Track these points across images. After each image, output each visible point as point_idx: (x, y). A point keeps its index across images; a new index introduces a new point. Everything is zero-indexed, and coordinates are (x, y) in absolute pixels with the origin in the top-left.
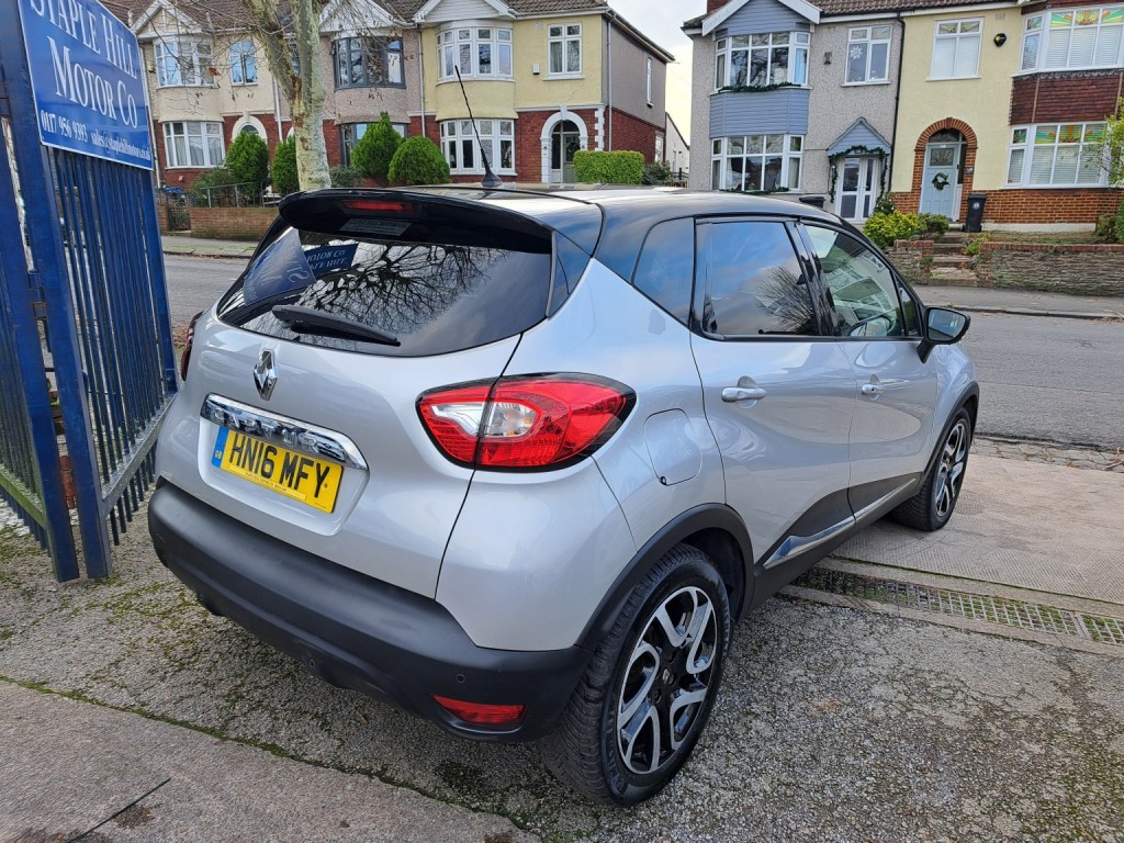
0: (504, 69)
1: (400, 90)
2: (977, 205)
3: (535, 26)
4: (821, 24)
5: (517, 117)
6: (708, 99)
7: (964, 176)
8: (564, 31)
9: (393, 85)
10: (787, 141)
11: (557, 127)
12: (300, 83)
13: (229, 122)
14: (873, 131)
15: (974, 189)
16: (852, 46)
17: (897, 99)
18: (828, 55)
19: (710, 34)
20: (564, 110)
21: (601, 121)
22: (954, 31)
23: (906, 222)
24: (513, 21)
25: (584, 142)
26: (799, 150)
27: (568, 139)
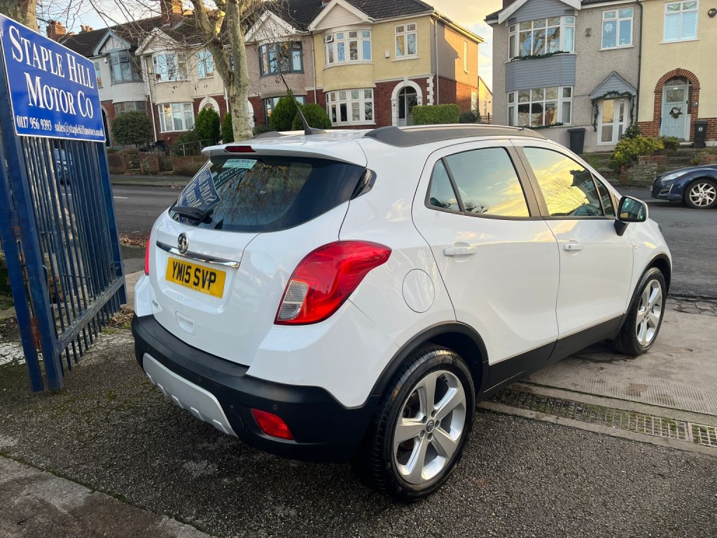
0: (366, 55)
1: (300, 75)
2: (701, 129)
3: (388, 27)
4: (582, 10)
5: (375, 86)
6: (504, 67)
7: (692, 109)
8: (406, 28)
9: (297, 72)
10: (560, 91)
11: (402, 91)
12: (234, 75)
13: (197, 102)
14: (623, 80)
15: (699, 117)
16: (605, 23)
17: (640, 57)
18: (588, 30)
19: (504, 22)
20: (406, 79)
21: (432, 85)
22: (678, 9)
23: (646, 144)
24: (371, 25)
25: (420, 100)
26: (570, 96)
27: (409, 99)
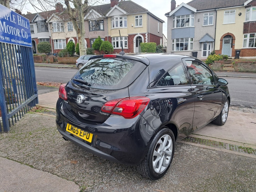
0: (125, 26)
1: (103, 31)
2: (238, 53)
3: (132, 16)
4: (197, 13)
5: (128, 36)
6: (171, 30)
7: (232, 46)
8: (139, 17)
9: (102, 30)
10: (190, 39)
11: (137, 38)
12: (80, 30)
13: (67, 39)
14: (210, 36)
15: (235, 49)
16: (204, 17)
17: (216, 29)
18: (199, 19)
19: (171, 16)
20: (138, 34)
21: (147, 36)
22: (229, 13)
23: (217, 57)
24: (127, 15)
25: (143, 41)
26: (192, 41)
27: (139, 40)
